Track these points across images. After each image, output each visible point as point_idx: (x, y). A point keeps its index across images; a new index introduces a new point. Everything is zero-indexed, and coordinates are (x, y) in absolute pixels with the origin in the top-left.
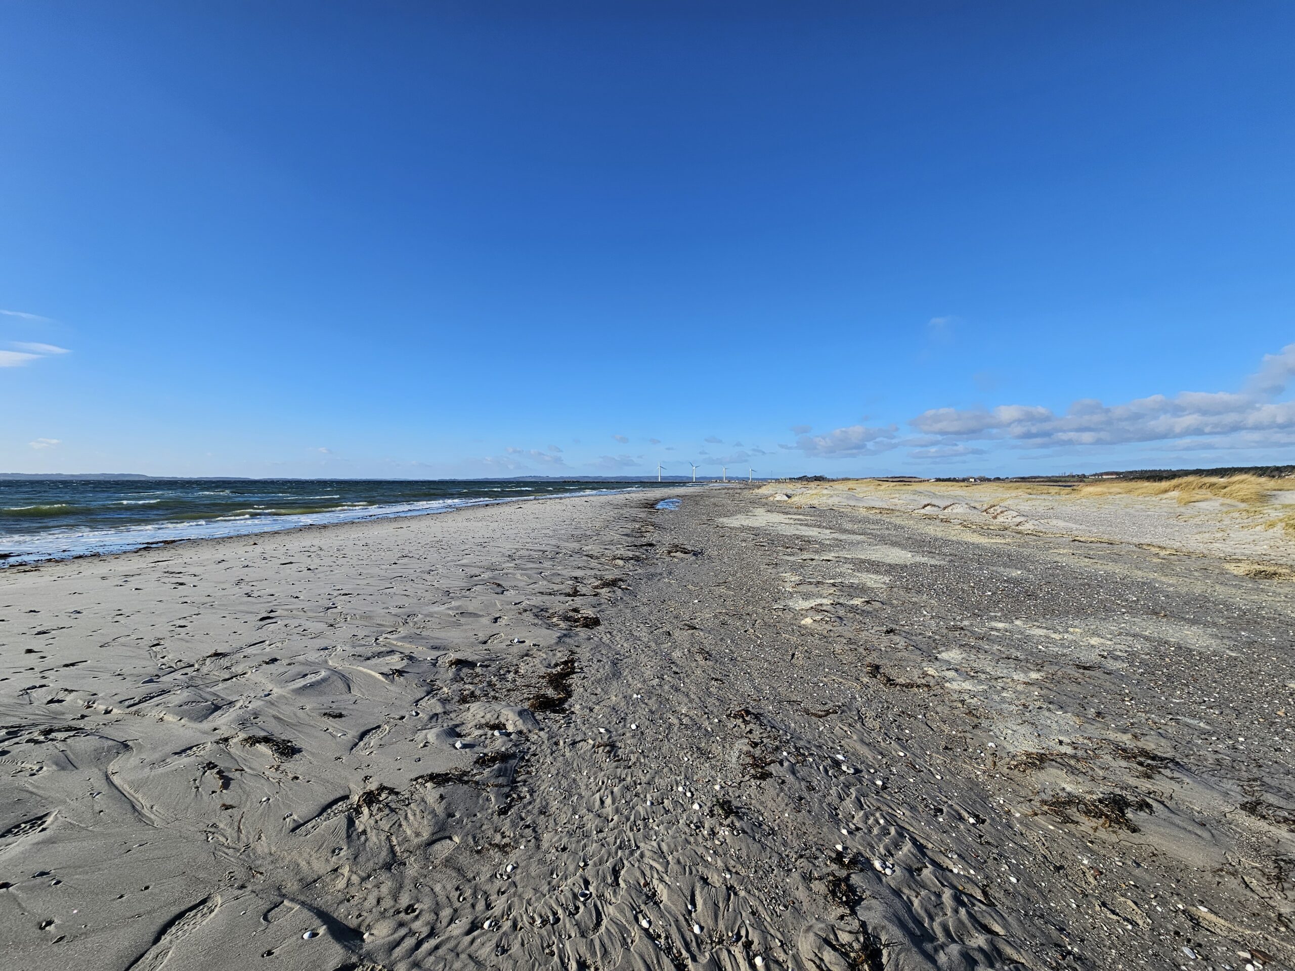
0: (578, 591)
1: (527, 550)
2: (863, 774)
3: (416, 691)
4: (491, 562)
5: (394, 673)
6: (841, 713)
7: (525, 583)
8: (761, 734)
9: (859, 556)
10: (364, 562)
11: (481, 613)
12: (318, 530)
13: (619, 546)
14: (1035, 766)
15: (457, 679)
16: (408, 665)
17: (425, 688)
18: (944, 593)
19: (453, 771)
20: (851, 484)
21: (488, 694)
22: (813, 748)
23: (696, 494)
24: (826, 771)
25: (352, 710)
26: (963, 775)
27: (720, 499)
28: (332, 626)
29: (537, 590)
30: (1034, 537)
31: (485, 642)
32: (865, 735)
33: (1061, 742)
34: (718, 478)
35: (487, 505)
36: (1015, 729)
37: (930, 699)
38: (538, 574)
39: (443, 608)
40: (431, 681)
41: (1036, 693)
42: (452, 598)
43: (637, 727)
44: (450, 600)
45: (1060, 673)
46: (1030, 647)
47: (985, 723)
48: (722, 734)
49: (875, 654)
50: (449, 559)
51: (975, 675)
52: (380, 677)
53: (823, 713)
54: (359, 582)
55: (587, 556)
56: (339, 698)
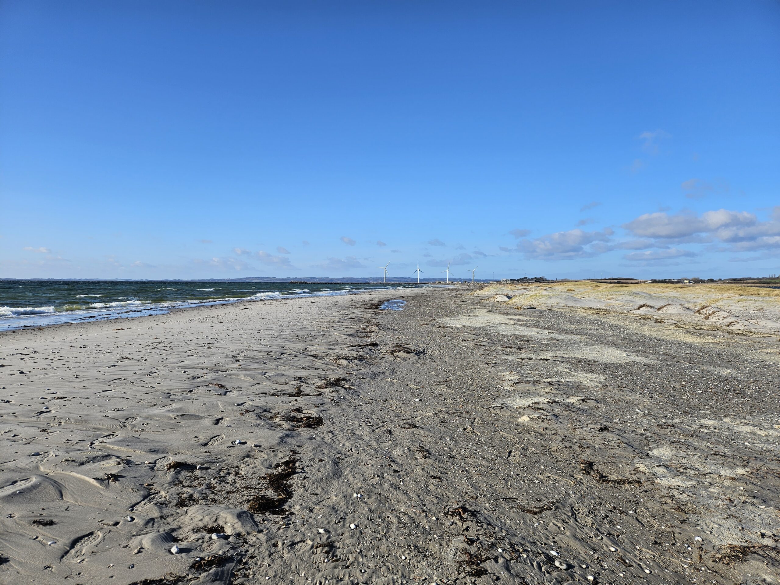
0: (302, 391)
1: (252, 350)
2: (575, 569)
3: (131, 496)
4: (214, 363)
5: (109, 478)
6: (555, 510)
7: (248, 384)
8: (477, 531)
9: (576, 356)
10: (82, 365)
11: (203, 415)
12: (33, 332)
13: (344, 346)
14: (739, 559)
15: (176, 482)
16: (124, 470)
17: (142, 493)
18: (656, 391)
19: (168, 577)
20: (569, 286)
21: (207, 497)
22: (528, 545)
23: (420, 295)
24: (540, 567)
25: (64, 517)
26: (671, 569)
27: (443, 300)
28: (44, 430)
29: (261, 391)
30: (744, 337)
31: (205, 445)
32: (578, 530)
33: (763, 535)
34: (441, 279)
35: (212, 306)
36: (720, 523)
37: (641, 494)
38: (262, 374)
39: (163, 410)
40: (149, 485)
41: (742, 488)
42: (173, 400)
43: (356, 526)
44: (171, 402)
45: (764, 468)
46: (737, 443)
47: (693, 518)
48: (439, 532)
49: (589, 452)
50: (171, 360)
51: (684, 471)
52: (95, 482)
53: (538, 510)
54: (75, 385)
55: (311, 356)
56: (51, 505)
